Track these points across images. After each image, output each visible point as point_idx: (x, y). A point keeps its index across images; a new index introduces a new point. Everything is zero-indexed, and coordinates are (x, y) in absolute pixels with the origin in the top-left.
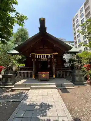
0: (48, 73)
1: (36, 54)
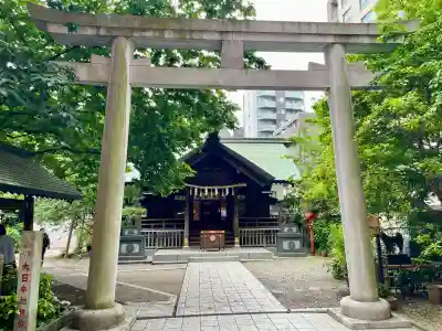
0: (223, 231)
1: (192, 186)
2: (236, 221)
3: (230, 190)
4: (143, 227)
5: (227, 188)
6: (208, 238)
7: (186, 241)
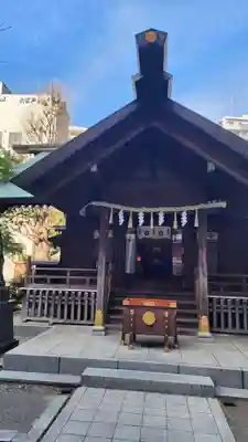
0: (173, 305)
1: (112, 206)
2: (203, 282)
3: (191, 216)
4: (37, 281)
5: (184, 211)
6: (138, 317)
7: (99, 314)
